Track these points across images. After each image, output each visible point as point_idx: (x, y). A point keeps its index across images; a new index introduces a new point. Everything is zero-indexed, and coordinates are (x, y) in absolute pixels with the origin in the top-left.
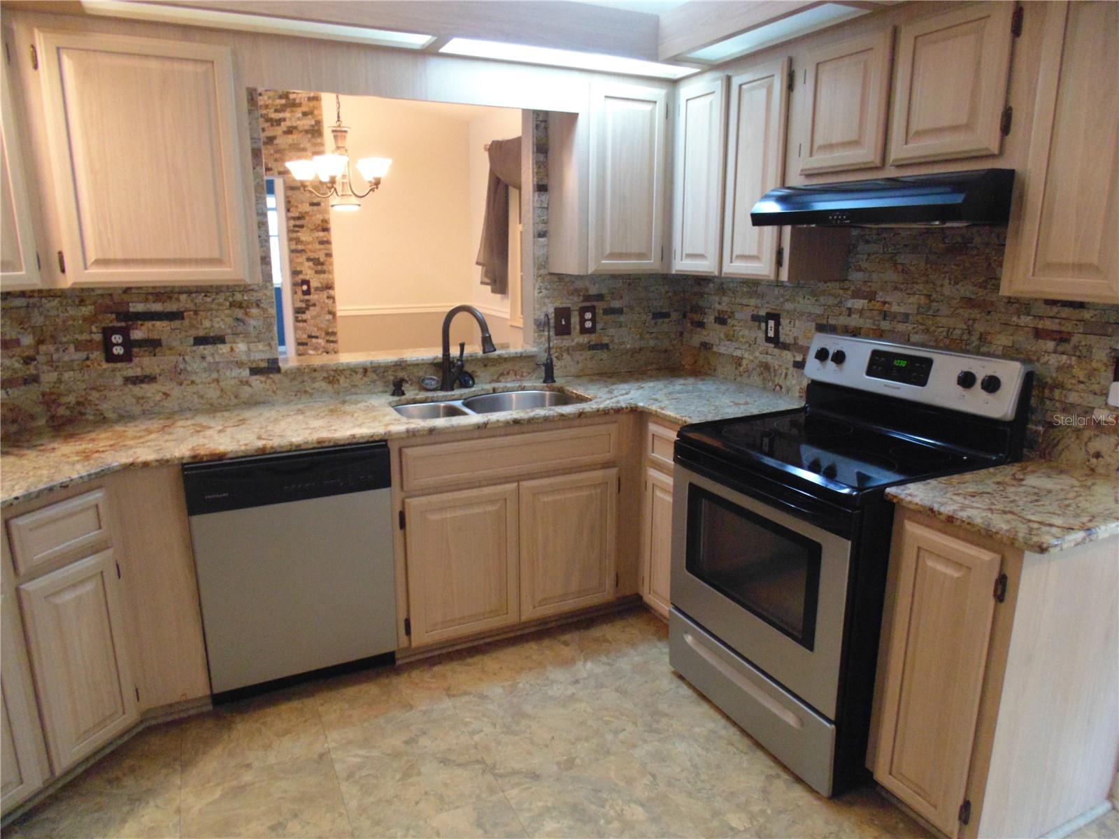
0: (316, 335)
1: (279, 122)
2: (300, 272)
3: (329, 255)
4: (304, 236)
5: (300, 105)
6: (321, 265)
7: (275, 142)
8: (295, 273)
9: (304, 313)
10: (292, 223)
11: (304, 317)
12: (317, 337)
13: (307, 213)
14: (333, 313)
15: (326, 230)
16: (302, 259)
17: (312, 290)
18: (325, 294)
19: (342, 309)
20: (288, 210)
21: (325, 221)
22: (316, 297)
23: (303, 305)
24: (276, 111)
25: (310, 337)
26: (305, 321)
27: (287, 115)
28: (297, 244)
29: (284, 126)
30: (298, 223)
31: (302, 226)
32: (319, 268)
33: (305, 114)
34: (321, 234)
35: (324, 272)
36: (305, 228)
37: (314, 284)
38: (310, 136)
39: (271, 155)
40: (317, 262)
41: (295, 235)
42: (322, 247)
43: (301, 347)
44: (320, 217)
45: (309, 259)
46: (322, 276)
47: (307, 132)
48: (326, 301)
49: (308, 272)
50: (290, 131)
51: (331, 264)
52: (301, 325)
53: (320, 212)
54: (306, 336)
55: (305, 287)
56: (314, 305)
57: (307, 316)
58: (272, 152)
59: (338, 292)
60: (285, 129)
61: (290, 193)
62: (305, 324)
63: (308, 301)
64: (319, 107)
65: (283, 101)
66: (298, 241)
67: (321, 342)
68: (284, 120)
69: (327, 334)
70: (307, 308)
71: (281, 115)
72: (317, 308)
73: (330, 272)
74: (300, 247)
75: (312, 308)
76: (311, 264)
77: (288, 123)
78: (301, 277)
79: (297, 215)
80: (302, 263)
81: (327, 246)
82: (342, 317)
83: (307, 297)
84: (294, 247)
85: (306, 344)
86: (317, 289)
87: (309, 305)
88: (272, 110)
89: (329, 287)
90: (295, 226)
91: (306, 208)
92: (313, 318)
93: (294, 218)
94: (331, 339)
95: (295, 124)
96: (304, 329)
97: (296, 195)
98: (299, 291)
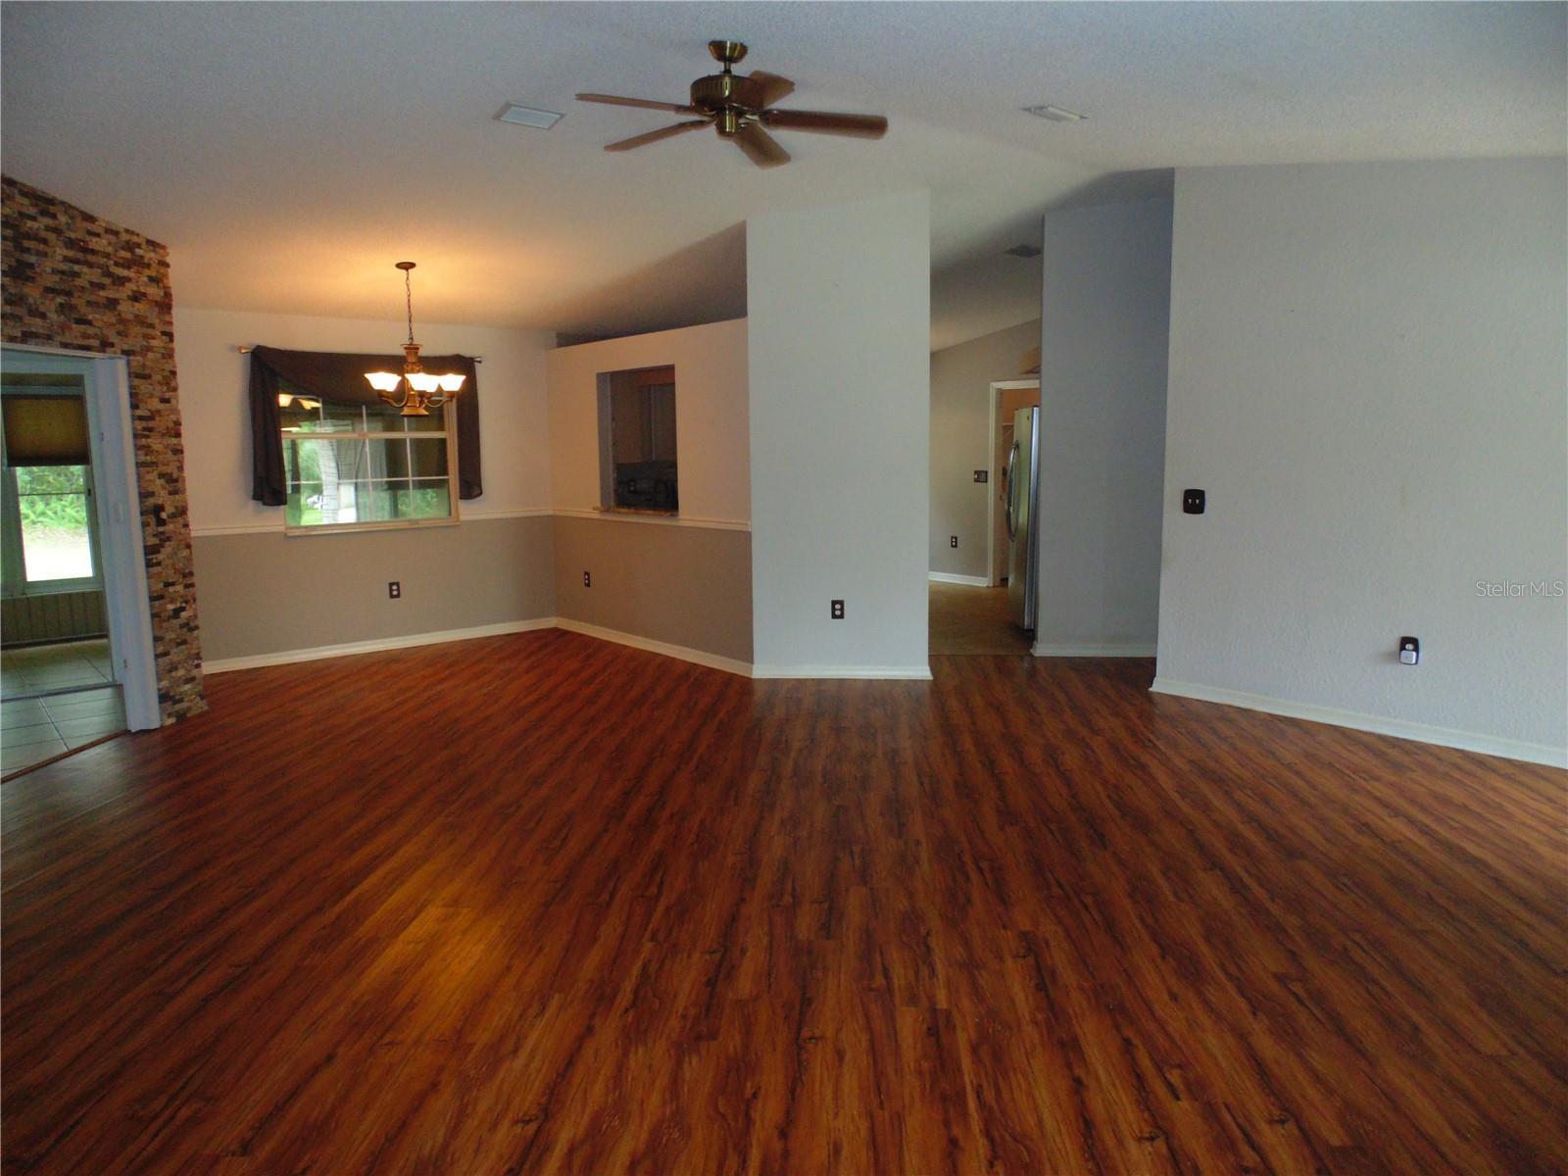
0: (174, 579)
1: (121, 281)
2: (152, 494)
3: (181, 468)
4: (155, 443)
5: (148, 266)
6: (174, 483)
7: (119, 308)
8: (144, 495)
9: (158, 552)
10: (140, 425)
11: (160, 557)
12: (174, 584)
13: (158, 412)
14: (188, 545)
15: (178, 435)
16: (153, 476)
17: (167, 518)
18: (181, 520)
20: (135, 406)
21: (178, 423)
22: (171, 527)
23: (155, 541)
24: (116, 264)
25: (167, 585)
26: (159, 564)
27: (132, 273)
28: (146, 455)
29: (130, 287)
30: (145, 424)
31: (150, 430)
32: (172, 486)
33: (151, 279)
34: (174, 441)
35: (179, 492)
36: (156, 433)
37: (169, 508)
38: (158, 309)
39: (112, 325)
40: (171, 479)
41: (144, 441)
42: (175, 458)
43: (157, 603)
44: (173, 417)
45: (161, 476)
46: (177, 497)
47: (156, 304)
48: (183, 530)
49: (162, 497)
50: (136, 297)
51: (184, 482)
52: (155, 570)
53: (172, 411)
54: (162, 585)
55: (161, 515)
56: (170, 539)
58: (114, 320)
59: (192, 516)
60: (130, 293)
61: (137, 382)
62: (159, 568)
63: (162, 533)
64: (168, 275)
65: (128, 255)
66: (147, 449)
67: (179, 588)
68: (129, 280)
69: (185, 576)
70: (162, 544)
71: (125, 273)
72: (173, 543)
73: (184, 491)
74: (148, 459)
75: (167, 544)
76: (162, 481)
77: (133, 286)
78: (151, 501)
79: (146, 413)
80: (153, 482)
81: (180, 456)
83: (161, 529)
84: (142, 458)
85: (162, 597)
86: (170, 517)
87: (165, 539)
88: (113, 262)
89: (182, 511)
90: (144, 429)
91: (155, 404)
92: (169, 558)
93: (141, 418)
94: (189, 581)
95: (142, 289)
96: (159, 574)
97: (144, 387)
98: (152, 520)
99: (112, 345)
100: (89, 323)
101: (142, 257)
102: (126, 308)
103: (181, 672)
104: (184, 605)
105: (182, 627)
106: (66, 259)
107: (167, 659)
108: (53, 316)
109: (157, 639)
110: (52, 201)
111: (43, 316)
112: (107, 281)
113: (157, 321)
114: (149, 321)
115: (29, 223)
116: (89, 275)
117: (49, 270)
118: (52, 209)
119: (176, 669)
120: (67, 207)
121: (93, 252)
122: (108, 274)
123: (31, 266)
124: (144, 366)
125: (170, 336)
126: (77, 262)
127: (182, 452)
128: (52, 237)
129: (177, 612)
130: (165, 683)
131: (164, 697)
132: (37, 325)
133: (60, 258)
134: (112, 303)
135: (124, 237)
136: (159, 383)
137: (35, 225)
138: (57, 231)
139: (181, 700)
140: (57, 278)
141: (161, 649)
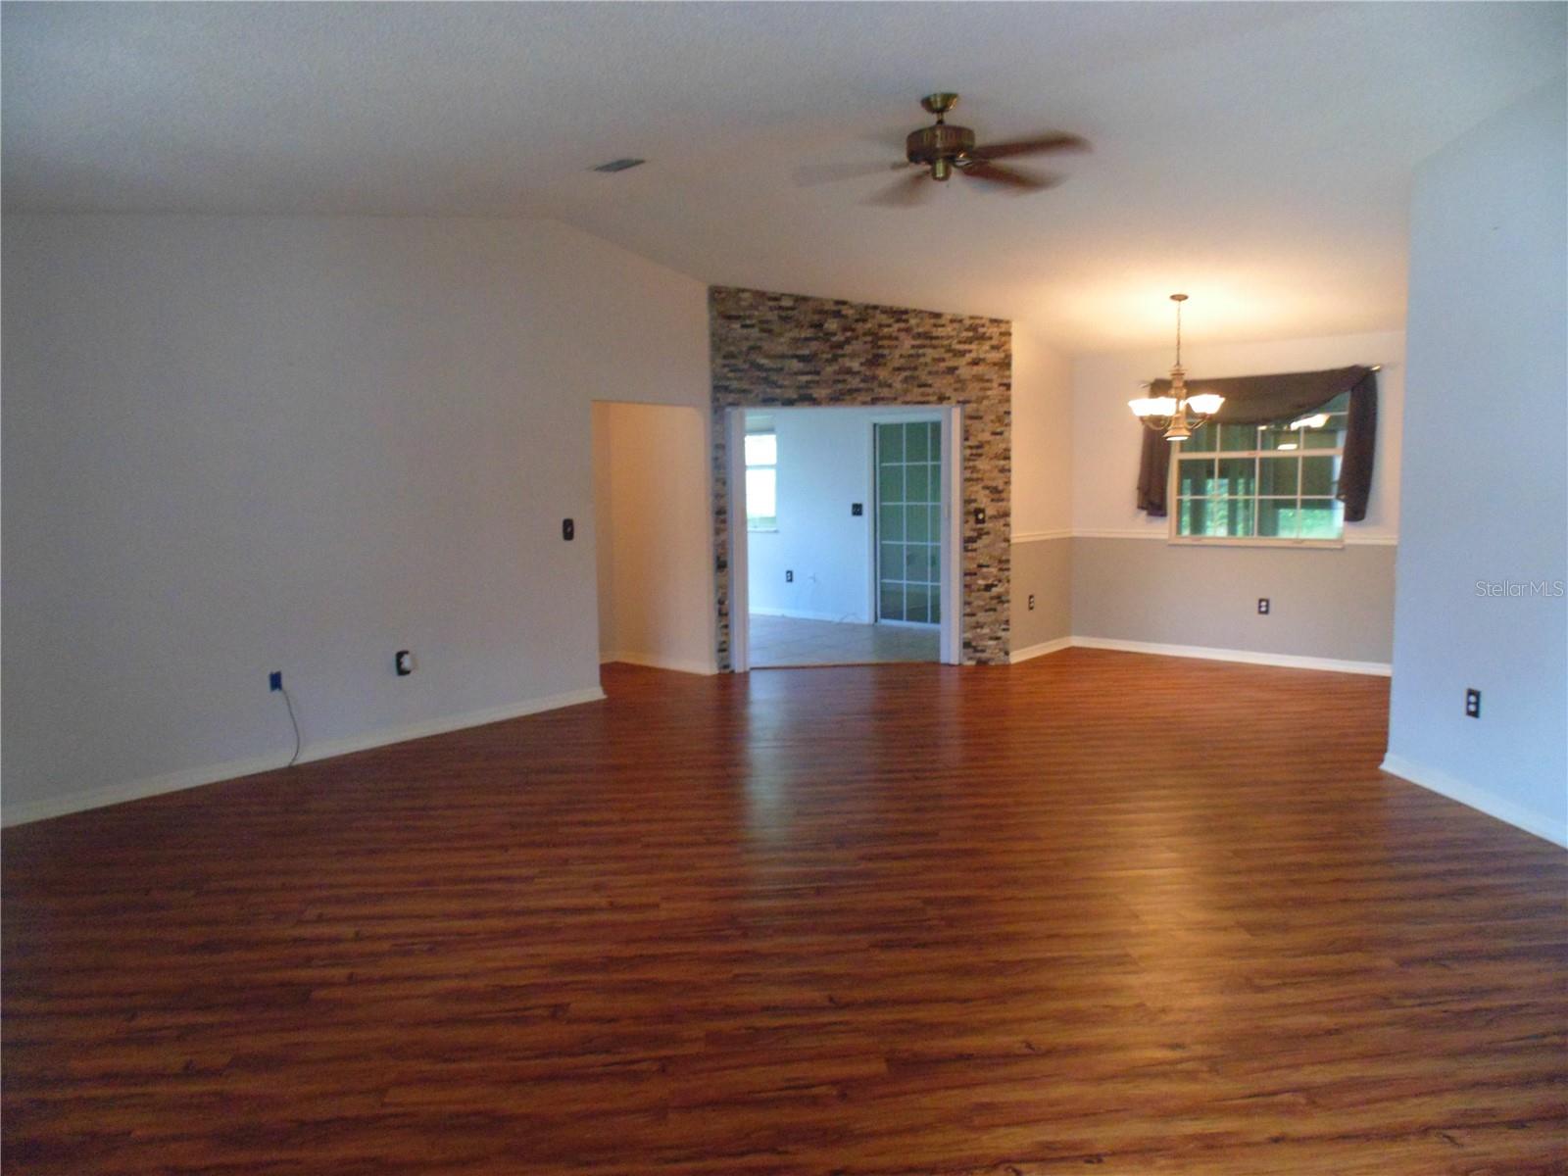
0: (989, 563)
1: (963, 353)
2: (975, 501)
3: (1008, 483)
4: (982, 464)
5: (991, 338)
6: (998, 493)
7: (957, 372)
8: (967, 501)
9: (975, 541)
10: (968, 452)
11: (975, 546)
12: (988, 566)
13: (988, 442)
14: (1007, 540)
15: (1007, 458)
16: (978, 487)
17: (987, 518)
18: (1002, 522)
19: (1018, 535)
20: (966, 439)
21: (1007, 450)
22: (991, 525)
23: (975, 534)
24: (960, 342)
25: (980, 566)
26: (975, 550)
27: (973, 347)
28: (972, 472)
29: (969, 357)
30: (974, 451)
32: (996, 496)
33: (993, 348)
34: (1002, 463)
35: (1002, 500)
36: (984, 457)
37: (990, 511)
38: (996, 368)
39: (950, 384)
40: (995, 490)
41: (971, 464)
42: (1002, 475)
43: (968, 578)
44: (1003, 446)
45: (986, 488)
46: (1000, 504)
47: (995, 364)
48: (1003, 529)
49: (983, 500)
50: (975, 362)
51: (1010, 492)
52: (970, 554)
53: (1003, 441)
54: (975, 566)
55: (981, 516)
56: (988, 533)
57: (979, 544)
58: (952, 381)
59: (1013, 520)
60: (970, 360)
61: (969, 422)
62: (975, 554)
63: (982, 529)
64: (1009, 342)
65: (971, 334)
66: (974, 469)
67: (993, 570)
68: (970, 351)
69: (1000, 562)
70: (979, 536)
71: (967, 347)
72: (992, 536)
73: (1008, 500)
74: (975, 476)
75: (984, 537)
76: (987, 492)
77: (973, 355)
78: (974, 506)
79: (976, 443)
80: (977, 492)
81: (1007, 474)
82: (1017, 544)
83: (980, 526)
84: (969, 475)
85: (975, 574)
86: (991, 518)
87: (981, 534)
88: (956, 341)
89: (1006, 514)
90: (973, 455)
91: (986, 436)
92: (986, 546)
93: (971, 447)
94: (1005, 566)
95: (982, 356)
96: (973, 559)
97: (977, 425)
98: (972, 519)
99: (949, 398)
100: (930, 386)
101: (984, 333)
102: (965, 372)
103: (986, 631)
104: (996, 583)
105: (992, 598)
106: (913, 347)
107: (974, 619)
108: (898, 385)
109: (967, 603)
110: (906, 312)
111: (890, 386)
112: (948, 356)
113: (995, 377)
114: (987, 377)
115: (886, 330)
116: (931, 353)
117: (897, 356)
118: (904, 317)
119: (982, 627)
120: (918, 313)
121: (937, 338)
122: (949, 350)
123: (883, 356)
124: (978, 410)
125: (1008, 386)
126: (923, 346)
127: (1009, 471)
128: (902, 335)
129: (988, 588)
130: (968, 635)
131: (967, 645)
132: (885, 392)
133: (909, 347)
134: (952, 370)
135: (968, 322)
136: (992, 421)
137: (891, 329)
138: (908, 330)
139: (983, 651)
140: (902, 361)
141: (968, 610)
